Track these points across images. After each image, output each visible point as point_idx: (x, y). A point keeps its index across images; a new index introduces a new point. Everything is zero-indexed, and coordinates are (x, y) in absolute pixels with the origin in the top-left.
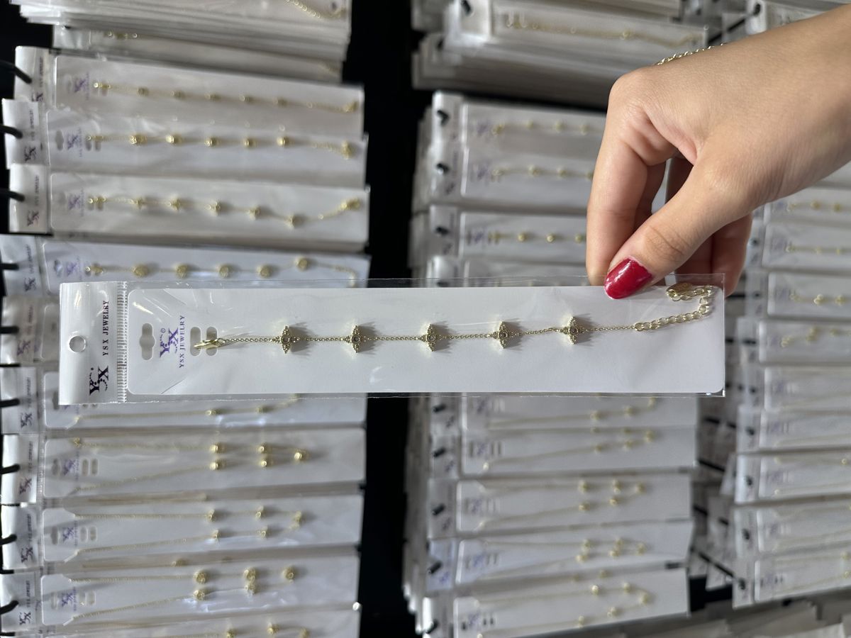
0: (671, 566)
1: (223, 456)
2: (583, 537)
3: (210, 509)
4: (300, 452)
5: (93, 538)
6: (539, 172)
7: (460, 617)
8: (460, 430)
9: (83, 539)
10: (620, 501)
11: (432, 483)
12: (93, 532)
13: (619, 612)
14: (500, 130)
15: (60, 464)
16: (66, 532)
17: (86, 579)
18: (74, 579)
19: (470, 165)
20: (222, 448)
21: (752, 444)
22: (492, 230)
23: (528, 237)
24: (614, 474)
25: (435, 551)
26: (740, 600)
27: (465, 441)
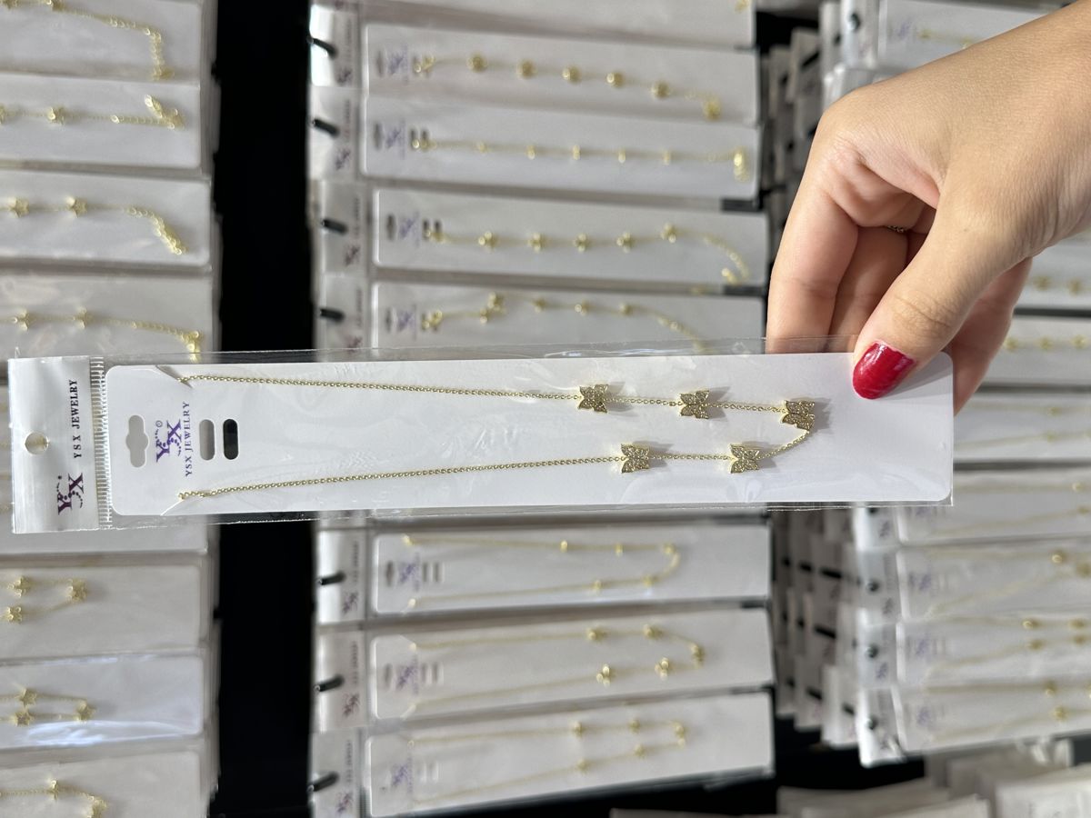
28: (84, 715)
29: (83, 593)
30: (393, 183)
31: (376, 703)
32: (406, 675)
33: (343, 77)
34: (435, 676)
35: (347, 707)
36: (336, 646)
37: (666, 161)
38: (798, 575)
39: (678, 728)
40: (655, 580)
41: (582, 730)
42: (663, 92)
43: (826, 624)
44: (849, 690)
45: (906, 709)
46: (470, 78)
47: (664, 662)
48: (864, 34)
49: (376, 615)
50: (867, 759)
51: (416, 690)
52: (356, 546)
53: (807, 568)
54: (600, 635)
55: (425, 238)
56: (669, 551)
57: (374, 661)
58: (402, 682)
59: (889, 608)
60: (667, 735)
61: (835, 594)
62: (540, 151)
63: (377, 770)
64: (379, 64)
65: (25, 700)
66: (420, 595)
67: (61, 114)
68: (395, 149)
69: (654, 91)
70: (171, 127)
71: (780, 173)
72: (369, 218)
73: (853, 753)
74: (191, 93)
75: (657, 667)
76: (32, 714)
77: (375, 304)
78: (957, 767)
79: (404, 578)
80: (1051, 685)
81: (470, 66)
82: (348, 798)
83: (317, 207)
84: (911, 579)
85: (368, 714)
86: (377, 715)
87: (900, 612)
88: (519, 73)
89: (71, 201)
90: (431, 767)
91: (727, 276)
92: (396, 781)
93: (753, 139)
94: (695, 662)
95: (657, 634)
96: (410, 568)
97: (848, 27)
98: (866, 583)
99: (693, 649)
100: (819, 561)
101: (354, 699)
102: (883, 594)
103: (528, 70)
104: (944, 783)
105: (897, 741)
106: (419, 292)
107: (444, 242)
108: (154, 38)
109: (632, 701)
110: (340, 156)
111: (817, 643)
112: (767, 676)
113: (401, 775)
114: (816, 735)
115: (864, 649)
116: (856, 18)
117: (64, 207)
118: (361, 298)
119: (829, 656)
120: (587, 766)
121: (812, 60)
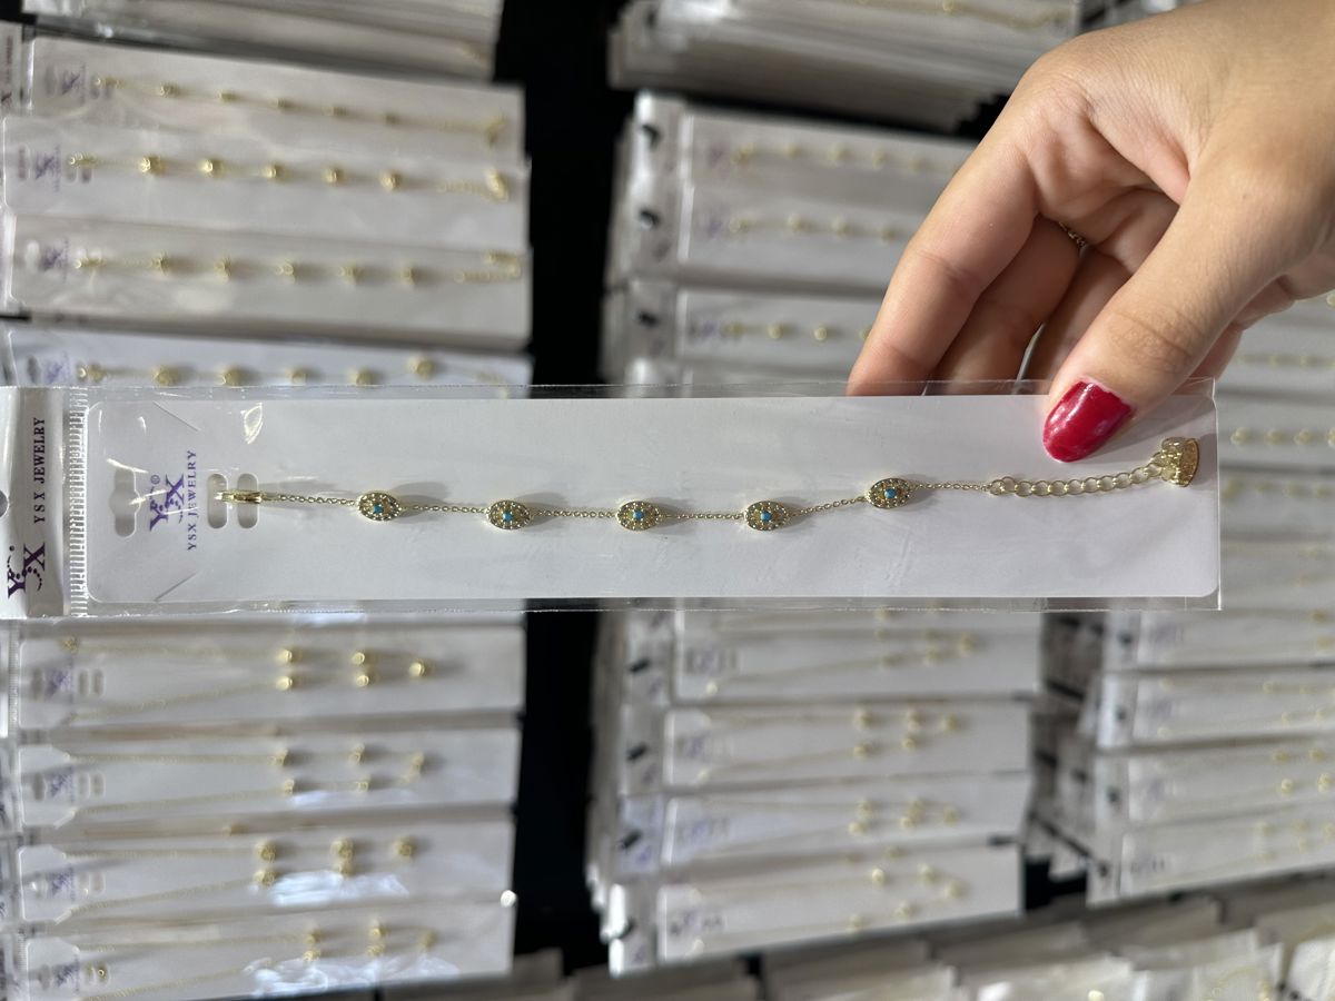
0: (998, 842)
1: (302, 669)
2: (860, 797)
3: (280, 748)
4: (420, 662)
5: (97, 791)
6: (806, 227)
7: (670, 915)
8: (673, 632)
9: (82, 791)
10: (919, 742)
11: (627, 713)
12: (97, 781)
13: (914, 910)
14: (744, 159)
15: (44, 678)
16: (55, 782)
17: (89, 853)
18: (70, 853)
19: (695, 213)
20: (297, 657)
21: (1128, 658)
22: (729, 318)
23: (787, 332)
24: (911, 700)
25: (631, 815)
26: (1100, 893)
27: (681, 648)
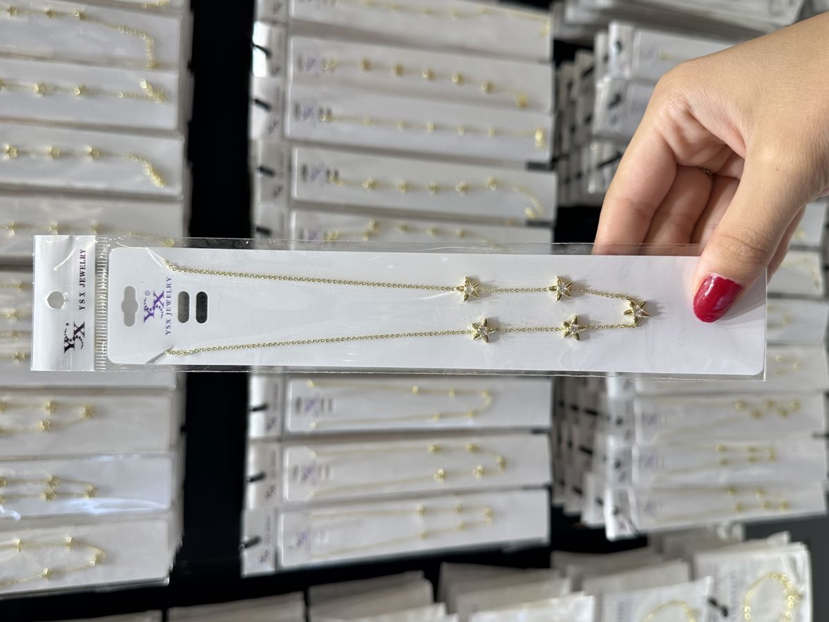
28: (92, 494)
29: (91, 413)
30: (307, 143)
31: (288, 491)
32: (307, 473)
33: (275, 70)
34: (328, 474)
35: (268, 492)
36: (261, 453)
37: (490, 135)
38: (570, 414)
39: (487, 510)
40: (476, 414)
41: (424, 512)
42: (490, 88)
43: (586, 444)
44: (600, 489)
45: (638, 503)
46: (360, 75)
47: (479, 468)
48: (624, 56)
49: (289, 432)
50: (611, 534)
51: (314, 483)
52: (276, 387)
53: (575, 408)
54: (437, 450)
55: (328, 182)
56: (484, 395)
57: (287, 463)
58: (305, 477)
59: (629, 436)
60: (479, 516)
61: (593, 426)
62: (407, 125)
63: (287, 535)
64: (299, 63)
65: (51, 483)
66: (318, 420)
67: (84, 90)
68: (309, 120)
69: (483, 88)
70: (158, 102)
71: (566, 146)
72: (290, 168)
73: (601, 531)
74: (173, 78)
75: (474, 471)
76: (55, 492)
77: (293, 224)
78: (669, 542)
79: (308, 409)
80: (733, 489)
81: (361, 67)
82: (267, 554)
83: (256, 159)
84: (644, 417)
85: (281, 499)
86: (287, 498)
87: (635, 438)
88: (393, 73)
89: (89, 149)
90: (323, 533)
91: (529, 213)
92: (300, 543)
93: (548, 122)
94: (499, 468)
95: (475, 449)
96: (312, 402)
97: (613, 50)
98: (614, 418)
99: (499, 460)
100: (584, 403)
101: (272, 489)
102: (625, 427)
103: (400, 70)
104: (660, 550)
105: (630, 522)
106: (323, 218)
107: (340, 185)
108: (148, 41)
109: (458, 493)
110: (272, 125)
111: (580, 458)
112: (546, 477)
113: (303, 539)
114: (577, 518)
115: (611, 462)
116: (619, 45)
117: (85, 153)
118: (284, 220)
119: (588, 466)
120: (426, 535)
121: (589, 72)
